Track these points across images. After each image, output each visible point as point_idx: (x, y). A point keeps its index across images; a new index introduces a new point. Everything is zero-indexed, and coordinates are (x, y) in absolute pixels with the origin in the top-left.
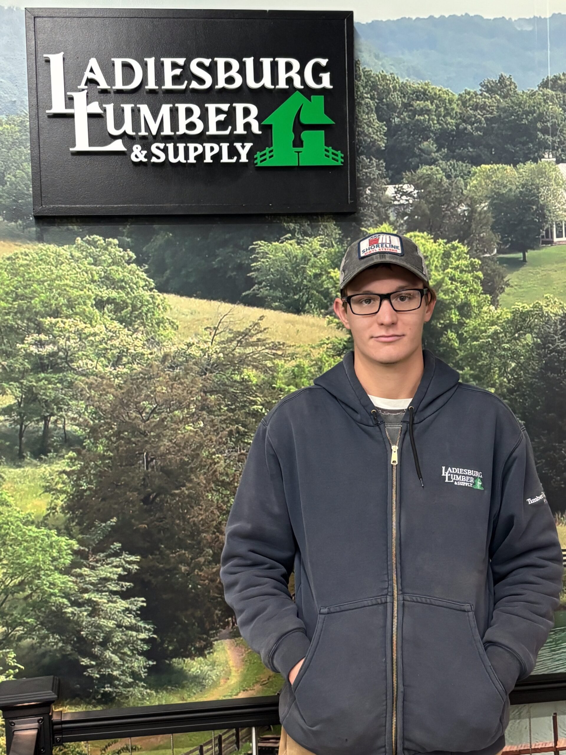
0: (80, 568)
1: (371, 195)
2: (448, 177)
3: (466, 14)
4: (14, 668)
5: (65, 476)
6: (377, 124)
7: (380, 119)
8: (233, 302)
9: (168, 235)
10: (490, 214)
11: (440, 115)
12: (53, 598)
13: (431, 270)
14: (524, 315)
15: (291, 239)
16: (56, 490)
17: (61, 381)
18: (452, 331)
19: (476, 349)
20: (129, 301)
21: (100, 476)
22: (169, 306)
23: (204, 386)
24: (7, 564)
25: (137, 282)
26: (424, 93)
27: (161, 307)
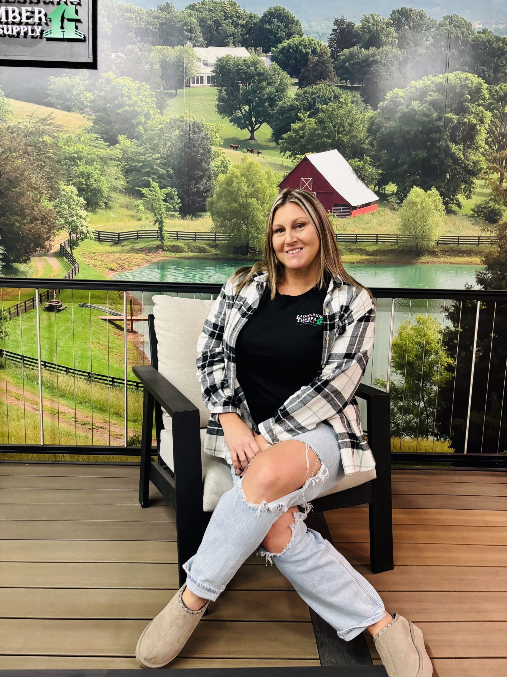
2: (141, 51)
6: (107, 23)
7: (109, 21)
8: (39, 104)
10: (160, 70)
11: (137, 21)
13: (132, 96)
14: (175, 121)
15: (66, 76)
18: (141, 126)
19: (152, 135)
22: (10, 104)
23: (26, 142)
26: (130, 10)
27: (7, 104)
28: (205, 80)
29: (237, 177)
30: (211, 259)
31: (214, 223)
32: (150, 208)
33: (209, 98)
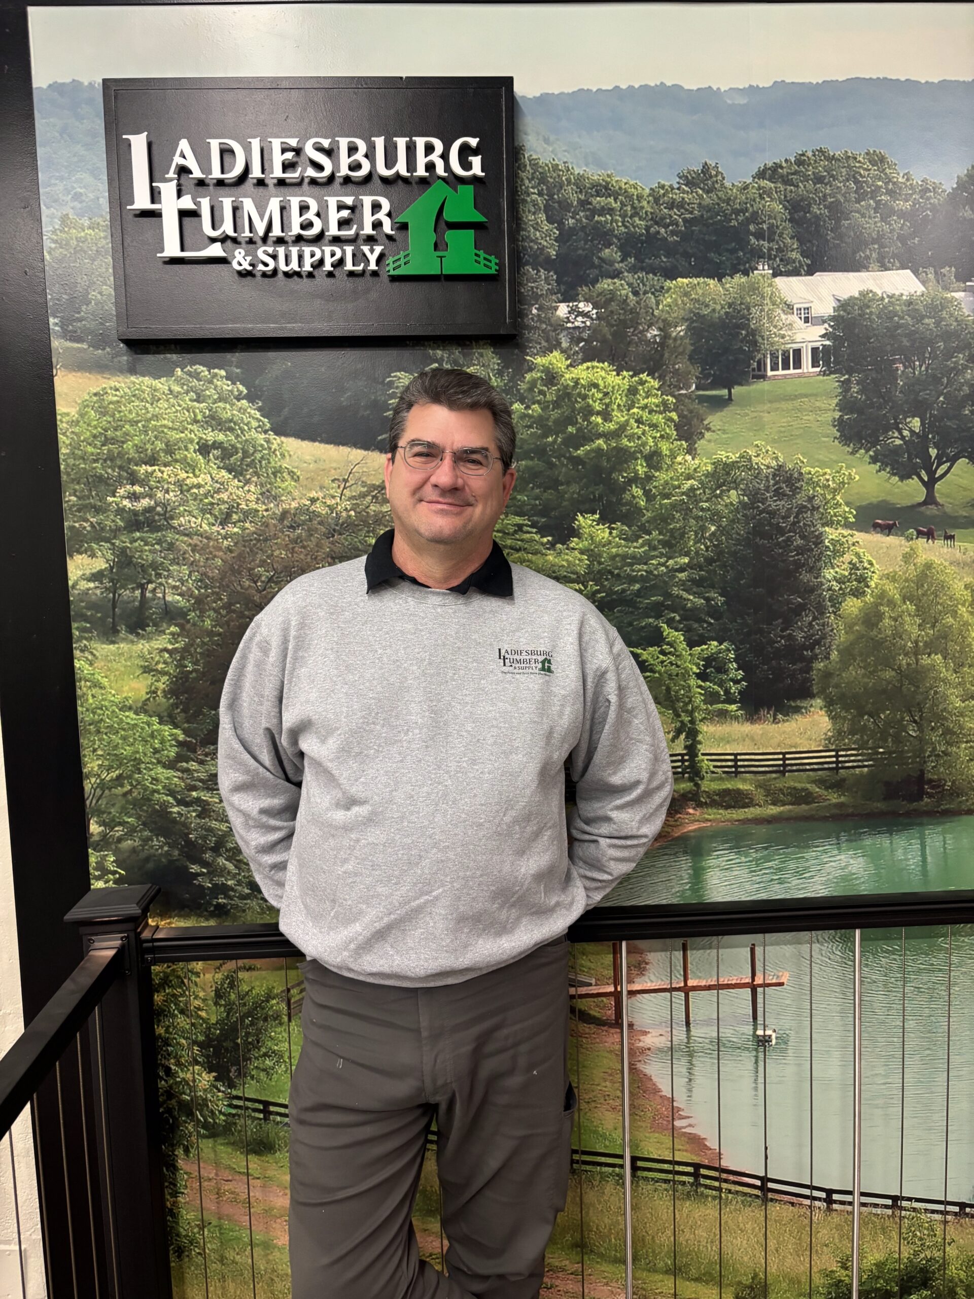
0: (187, 762)
1: (539, 315)
2: (636, 293)
3: (662, 83)
4: (114, 873)
5: (167, 655)
6: (546, 226)
7: (550, 220)
8: (366, 447)
9: (286, 365)
10: (687, 341)
11: (626, 216)
12: (156, 795)
13: (613, 410)
14: (728, 467)
16: (156, 670)
17: (159, 542)
18: (637, 487)
19: (666, 508)
20: (239, 445)
21: (208, 656)
22: (288, 452)
23: (332, 550)
24: (102, 756)
25: (249, 423)
26: (606, 188)
27: (278, 453)
28: (806, 359)
29: (891, 603)
30: (825, 819)
31: (834, 724)
32: (661, 697)
33: (818, 404)
